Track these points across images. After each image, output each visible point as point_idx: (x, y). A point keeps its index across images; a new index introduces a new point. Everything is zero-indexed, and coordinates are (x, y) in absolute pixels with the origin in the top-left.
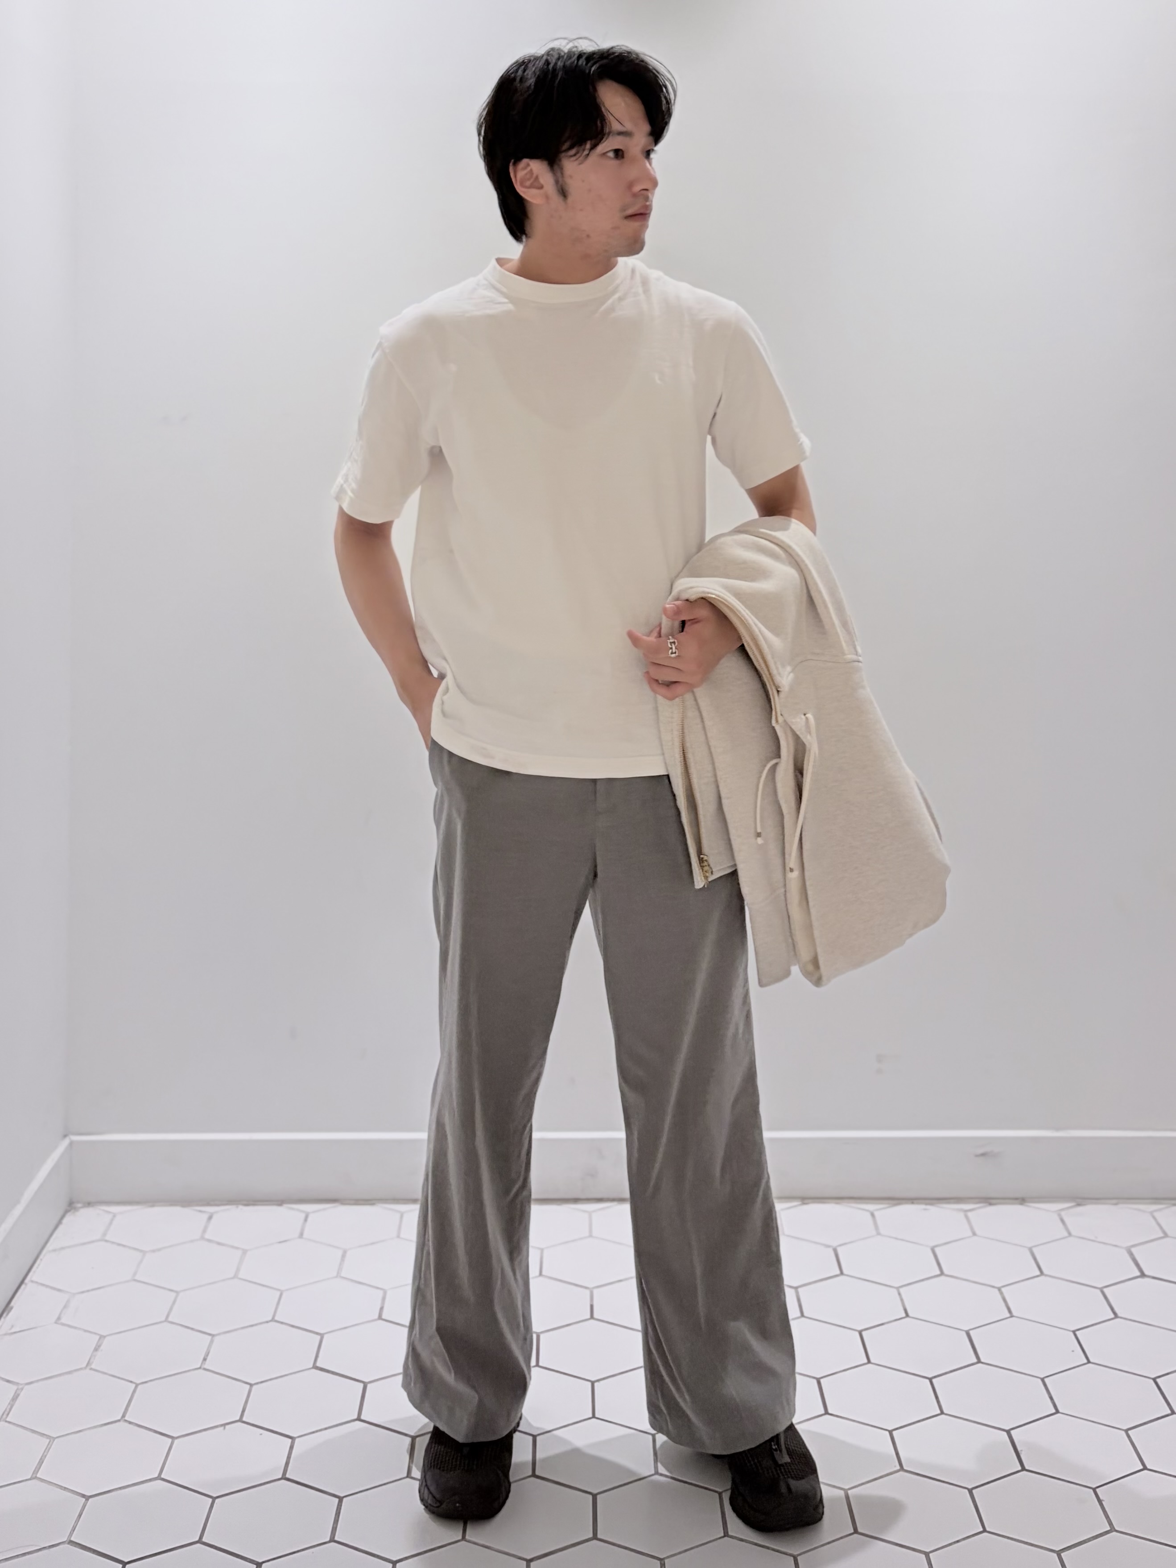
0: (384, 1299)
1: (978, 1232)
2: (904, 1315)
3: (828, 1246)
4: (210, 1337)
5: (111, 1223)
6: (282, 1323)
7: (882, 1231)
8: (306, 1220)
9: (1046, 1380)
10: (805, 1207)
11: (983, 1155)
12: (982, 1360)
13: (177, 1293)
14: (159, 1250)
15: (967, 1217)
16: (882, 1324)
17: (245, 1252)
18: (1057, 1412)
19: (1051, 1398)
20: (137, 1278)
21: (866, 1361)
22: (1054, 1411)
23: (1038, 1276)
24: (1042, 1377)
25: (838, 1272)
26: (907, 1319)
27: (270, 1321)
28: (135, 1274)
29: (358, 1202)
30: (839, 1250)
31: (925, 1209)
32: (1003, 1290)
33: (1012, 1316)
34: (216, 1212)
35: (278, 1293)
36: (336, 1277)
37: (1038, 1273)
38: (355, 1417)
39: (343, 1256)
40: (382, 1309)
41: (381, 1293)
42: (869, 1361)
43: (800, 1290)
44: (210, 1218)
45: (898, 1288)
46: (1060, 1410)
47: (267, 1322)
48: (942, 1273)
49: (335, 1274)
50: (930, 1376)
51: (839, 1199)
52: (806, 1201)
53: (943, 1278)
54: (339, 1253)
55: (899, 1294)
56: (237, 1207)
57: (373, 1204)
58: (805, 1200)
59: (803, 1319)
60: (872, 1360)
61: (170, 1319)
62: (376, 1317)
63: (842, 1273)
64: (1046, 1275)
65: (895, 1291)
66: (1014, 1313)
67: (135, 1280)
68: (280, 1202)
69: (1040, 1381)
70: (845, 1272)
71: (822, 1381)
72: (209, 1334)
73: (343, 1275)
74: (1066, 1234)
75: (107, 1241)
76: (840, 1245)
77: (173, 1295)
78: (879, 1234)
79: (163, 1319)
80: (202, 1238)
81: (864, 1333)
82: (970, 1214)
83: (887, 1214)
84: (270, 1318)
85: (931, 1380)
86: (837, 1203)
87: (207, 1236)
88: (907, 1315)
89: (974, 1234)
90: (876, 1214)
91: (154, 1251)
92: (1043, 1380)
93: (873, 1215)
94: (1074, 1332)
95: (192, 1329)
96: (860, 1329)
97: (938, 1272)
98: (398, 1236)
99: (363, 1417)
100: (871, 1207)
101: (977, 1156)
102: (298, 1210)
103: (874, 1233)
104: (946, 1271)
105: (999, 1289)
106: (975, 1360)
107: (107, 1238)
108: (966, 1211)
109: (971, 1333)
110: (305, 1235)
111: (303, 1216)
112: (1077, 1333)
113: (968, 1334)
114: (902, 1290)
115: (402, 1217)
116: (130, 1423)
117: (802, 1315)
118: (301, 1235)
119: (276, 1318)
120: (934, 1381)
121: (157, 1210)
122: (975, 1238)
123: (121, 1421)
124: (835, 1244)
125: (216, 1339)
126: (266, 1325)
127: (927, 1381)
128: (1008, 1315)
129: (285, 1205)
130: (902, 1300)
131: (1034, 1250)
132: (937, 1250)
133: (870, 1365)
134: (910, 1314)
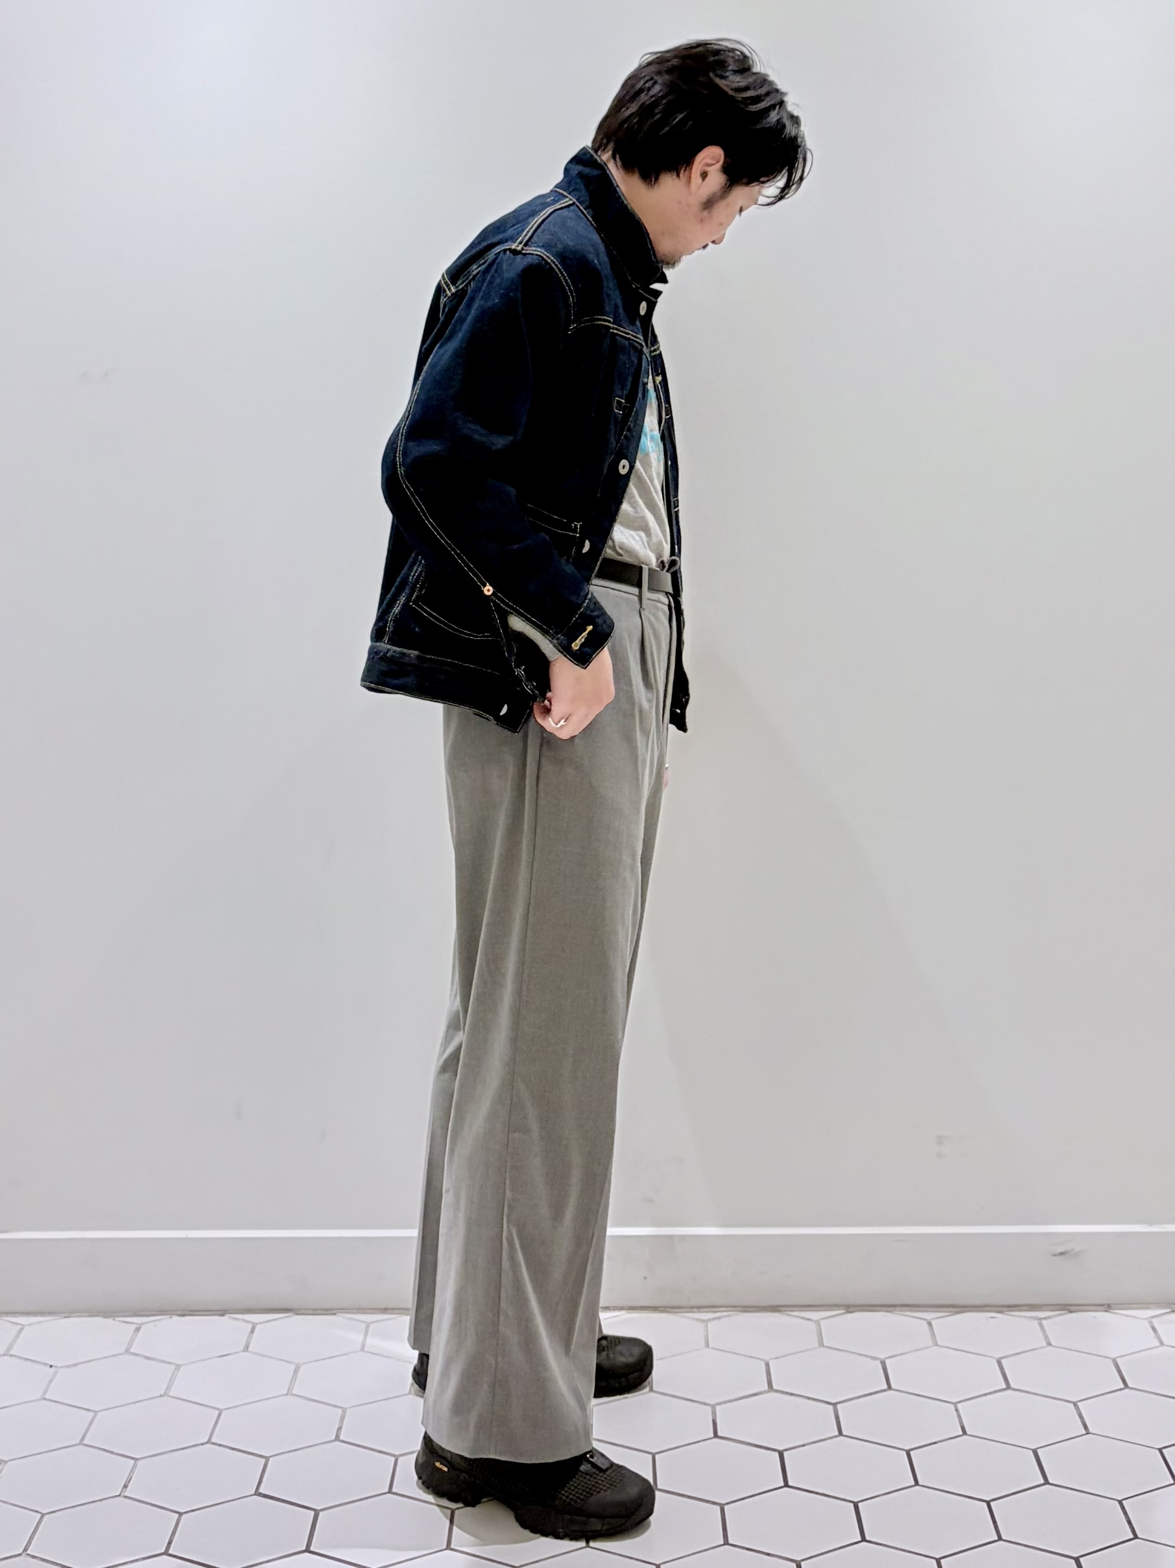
0: (342, 1418)
1: (1053, 1343)
2: (961, 1433)
3: (875, 1358)
4: (132, 1462)
5: (17, 1336)
6: (220, 1445)
7: (939, 1343)
8: (252, 1331)
9: (1124, 1502)
10: (849, 1315)
11: (1062, 1254)
12: (1051, 1481)
13: (96, 1412)
14: (75, 1365)
15: (1041, 1326)
16: (935, 1443)
17: (178, 1367)
18: (1136, 1537)
19: (1129, 1522)
20: (46, 1396)
21: (913, 1483)
22: (1132, 1536)
23: (1121, 1390)
24: (1120, 1499)
25: (885, 1387)
26: (965, 1437)
27: (206, 1443)
28: (45, 1392)
29: (315, 1312)
30: (888, 1362)
31: (992, 1318)
32: (1079, 1404)
33: (1088, 1433)
34: (147, 1323)
35: (217, 1412)
36: (287, 1394)
37: (1122, 1386)
38: (304, 1548)
39: (296, 1371)
40: (340, 1429)
41: (340, 1411)
42: (917, 1483)
43: (839, 1406)
44: (138, 1329)
45: (955, 1404)
46: (1139, 1536)
47: (202, 1444)
48: (1008, 1387)
49: (286, 1393)
50: (988, 1499)
51: (890, 1307)
52: (852, 1309)
53: (1009, 1392)
54: (292, 1367)
55: (957, 1410)
56: (171, 1318)
57: (335, 1314)
58: (849, 1308)
59: (841, 1438)
60: (920, 1482)
61: (85, 1442)
62: (333, 1438)
63: (890, 1387)
64: (1131, 1388)
65: (952, 1407)
66: (1091, 1430)
67: (45, 1399)
68: (222, 1313)
69: (1117, 1503)
70: (893, 1386)
71: (860, 1505)
72: (132, 1458)
73: (294, 1392)
74: (1158, 1344)
75: (11, 1356)
76: (890, 1357)
77: (92, 1414)
78: (937, 1345)
79: (78, 1442)
80: (127, 1351)
81: (912, 1453)
82: (1044, 1322)
83: (946, 1324)
84: (206, 1440)
85: (988, 1503)
86: (887, 1311)
87: (132, 1350)
88: (964, 1432)
89: (1049, 1344)
90: (933, 1322)
91: (68, 1367)
92: (1120, 1502)
93: (930, 1324)
94: (1160, 1450)
95: (112, 1453)
96: (907, 1448)
97: (1004, 1386)
98: (362, 1349)
99: (312, 1549)
100: (928, 1316)
101: (1054, 1255)
102: (244, 1320)
103: (932, 1344)
104: (1012, 1385)
105: (1075, 1404)
106: (1042, 1481)
107: (12, 1352)
108: (1040, 1319)
109: (1039, 1451)
110: (249, 1349)
111: (249, 1327)
112: (1164, 1451)
113: (1035, 1452)
114: (959, 1406)
115: (368, 1327)
116: (34, 1557)
117: (840, 1433)
118: (246, 1348)
119: (213, 1440)
120: (992, 1504)
121: (72, 1319)
122: (1050, 1348)
123: (23, 1555)
124: (882, 1357)
125: (140, 1463)
126: (201, 1447)
127: (985, 1504)
128: (1084, 1432)
129: (226, 1317)
130: (959, 1416)
131: (1118, 1360)
132: (1003, 1361)
133: (917, 1487)
134: (968, 1432)
